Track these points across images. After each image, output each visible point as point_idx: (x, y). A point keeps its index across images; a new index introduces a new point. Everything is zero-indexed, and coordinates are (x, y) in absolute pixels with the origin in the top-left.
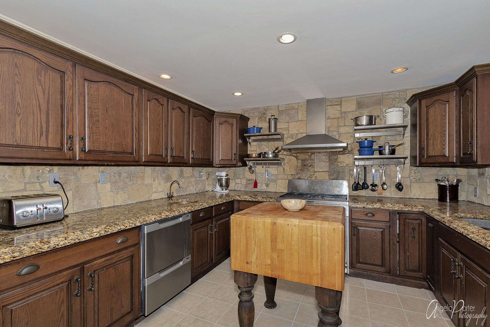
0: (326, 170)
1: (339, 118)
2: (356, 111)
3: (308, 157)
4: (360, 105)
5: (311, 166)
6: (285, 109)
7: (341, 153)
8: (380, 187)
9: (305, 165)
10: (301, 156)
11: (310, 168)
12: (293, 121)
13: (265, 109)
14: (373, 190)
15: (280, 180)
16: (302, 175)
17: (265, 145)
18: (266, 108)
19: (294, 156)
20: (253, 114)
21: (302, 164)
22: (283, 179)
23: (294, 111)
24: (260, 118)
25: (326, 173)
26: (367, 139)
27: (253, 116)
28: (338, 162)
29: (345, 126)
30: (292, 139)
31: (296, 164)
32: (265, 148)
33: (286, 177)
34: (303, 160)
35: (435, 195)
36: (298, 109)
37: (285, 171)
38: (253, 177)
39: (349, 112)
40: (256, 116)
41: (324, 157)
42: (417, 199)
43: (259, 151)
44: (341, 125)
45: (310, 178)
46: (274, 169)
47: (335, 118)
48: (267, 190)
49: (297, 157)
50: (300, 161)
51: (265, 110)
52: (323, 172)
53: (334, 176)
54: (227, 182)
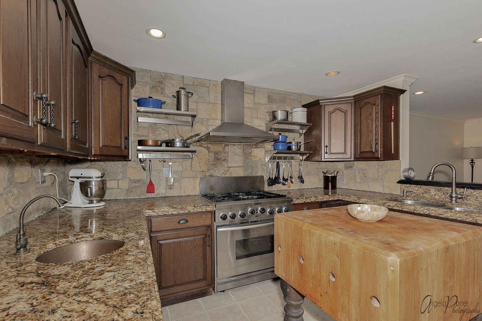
0: (240, 165)
1: (252, 108)
2: (267, 104)
3: (221, 150)
4: (270, 99)
5: (224, 160)
6: (191, 84)
7: (254, 147)
8: (289, 181)
9: (218, 159)
10: (215, 148)
11: (224, 163)
12: (203, 102)
13: (161, 75)
14: (284, 184)
15: (186, 179)
16: (215, 171)
17: (163, 130)
18: (163, 75)
19: (204, 147)
20: (142, 78)
21: (214, 157)
22: (190, 177)
23: (205, 89)
24: (153, 87)
25: (241, 168)
26: (281, 134)
27: (141, 82)
28: (252, 156)
29: (257, 118)
30: (203, 124)
31: (207, 157)
32: (163, 133)
33: (194, 174)
34: (216, 153)
35: (319, 185)
36: (209, 88)
37: (193, 166)
38: (144, 176)
39: (261, 104)
40: (147, 83)
41: (239, 150)
42: (308, 188)
43: (154, 136)
44: (255, 116)
45: (225, 175)
46: (177, 163)
47: (249, 108)
48: (167, 195)
49: (208, 148)
50: (212, 154)
51: (162, 77)
52: (238, 167)
53: (249, 172)
54: (103, 188)
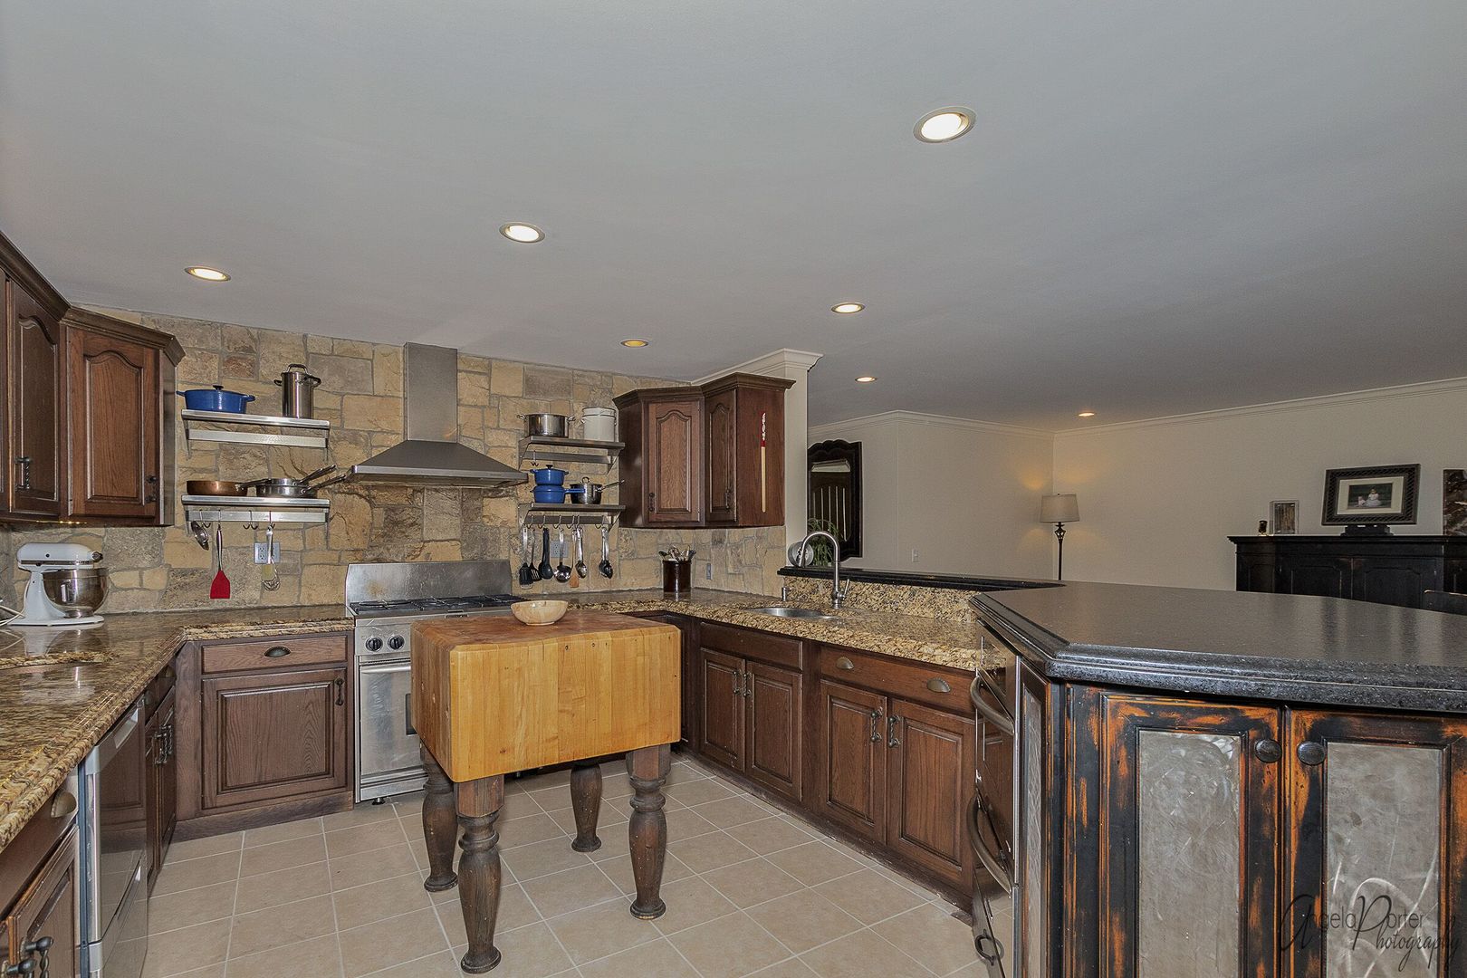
0: (453, 536)
1: (485, 407)
2: (522, 397)
3: (404, 501)
4: (531, 386)
5: (412, 525)
6: (327, 352)
7: (490, 494)
8: (574, 570)
9: (396, 523)
10: (385, 497)
11: (410, 532)
12: (355, 393)
13: (249, 332)
14: (561, 580)
15: (314, 568)
16: (388, 549)
17: (255, 456)
18: (254, 332)
19: (361, 496)
20: (200, 341)
21: (386, 519)
22: (323, 564)
23: (361, 363)
24: (230, 360)
25: (454, 543)
26: (551, 466)
27: (200, 349)
28: (484, 516)
29: (498, 428)
30: (356, 444)
31: (369, 518)
32: (254, 464)
33: (335, 556)
34: (391, 509)
35: (659, 583)
36: (372, 361)
37: (332, 538)
38: (205, 562)
39: (507, 397)
40: (213, 351)
41: (449, 502)
42: (630, 591)
43: (229, 471)
44: (490, 425)
45: (412, 559)
46: (290, 533)
47: (475, 406)
48: (264, 603)
49: (369, 499)
50: (380, 512)
51: (252, 337)
52: (448, 540)
53: (475, 551)
54: (98, 586)
